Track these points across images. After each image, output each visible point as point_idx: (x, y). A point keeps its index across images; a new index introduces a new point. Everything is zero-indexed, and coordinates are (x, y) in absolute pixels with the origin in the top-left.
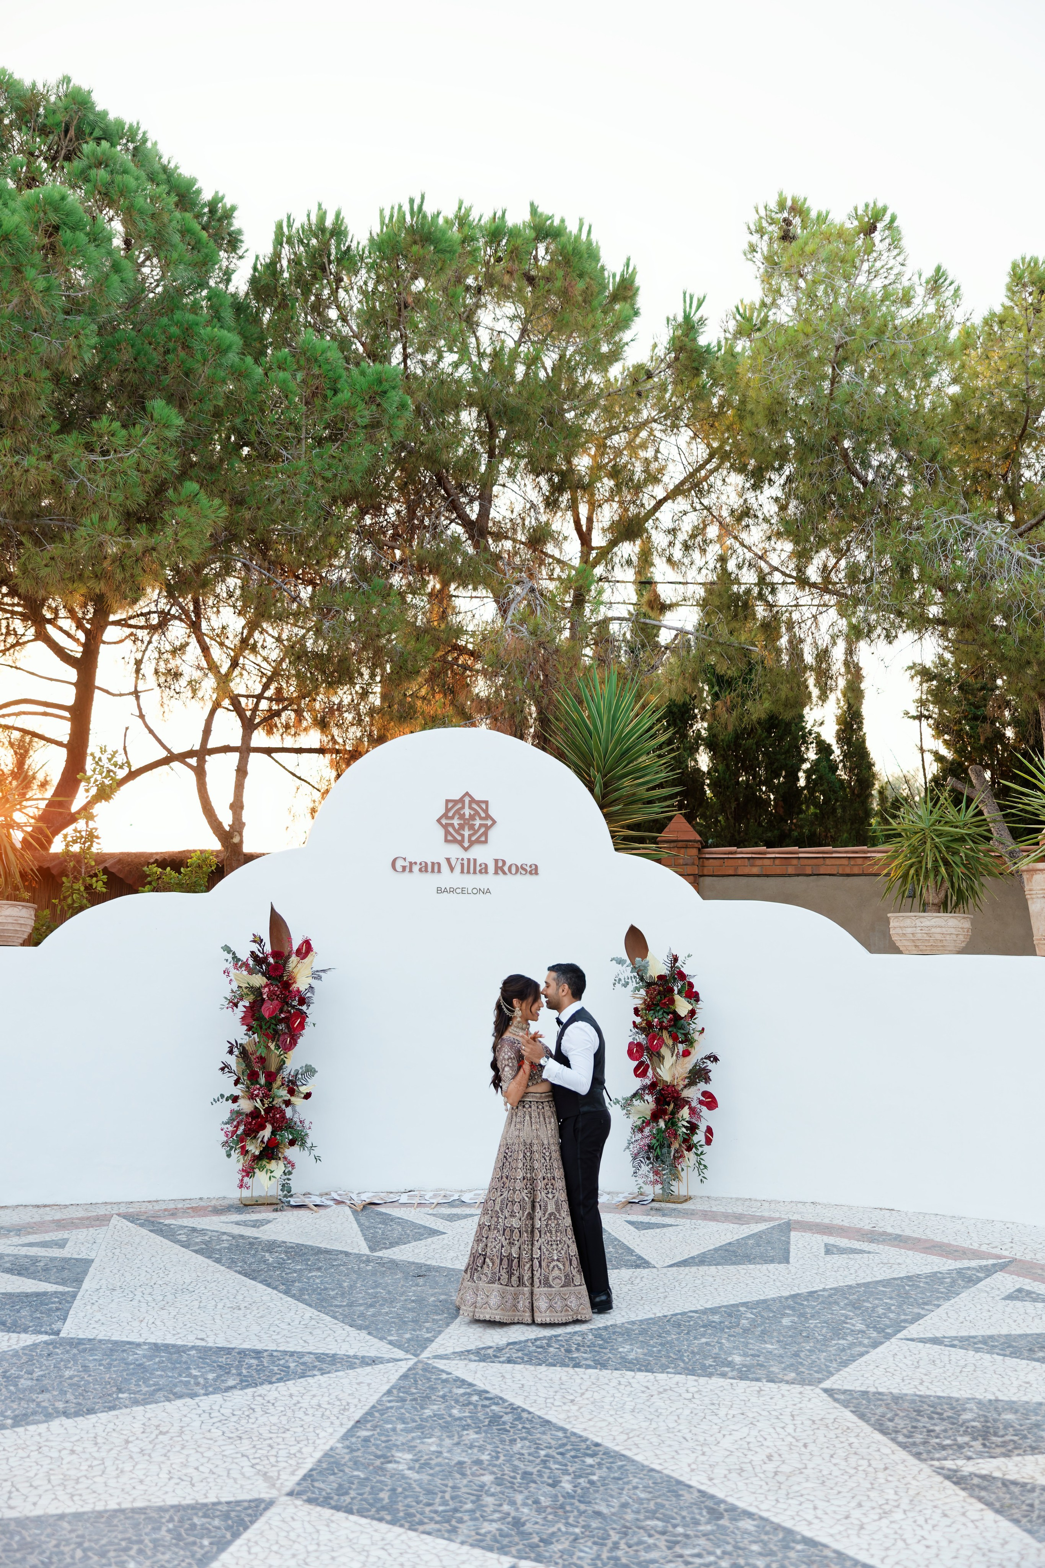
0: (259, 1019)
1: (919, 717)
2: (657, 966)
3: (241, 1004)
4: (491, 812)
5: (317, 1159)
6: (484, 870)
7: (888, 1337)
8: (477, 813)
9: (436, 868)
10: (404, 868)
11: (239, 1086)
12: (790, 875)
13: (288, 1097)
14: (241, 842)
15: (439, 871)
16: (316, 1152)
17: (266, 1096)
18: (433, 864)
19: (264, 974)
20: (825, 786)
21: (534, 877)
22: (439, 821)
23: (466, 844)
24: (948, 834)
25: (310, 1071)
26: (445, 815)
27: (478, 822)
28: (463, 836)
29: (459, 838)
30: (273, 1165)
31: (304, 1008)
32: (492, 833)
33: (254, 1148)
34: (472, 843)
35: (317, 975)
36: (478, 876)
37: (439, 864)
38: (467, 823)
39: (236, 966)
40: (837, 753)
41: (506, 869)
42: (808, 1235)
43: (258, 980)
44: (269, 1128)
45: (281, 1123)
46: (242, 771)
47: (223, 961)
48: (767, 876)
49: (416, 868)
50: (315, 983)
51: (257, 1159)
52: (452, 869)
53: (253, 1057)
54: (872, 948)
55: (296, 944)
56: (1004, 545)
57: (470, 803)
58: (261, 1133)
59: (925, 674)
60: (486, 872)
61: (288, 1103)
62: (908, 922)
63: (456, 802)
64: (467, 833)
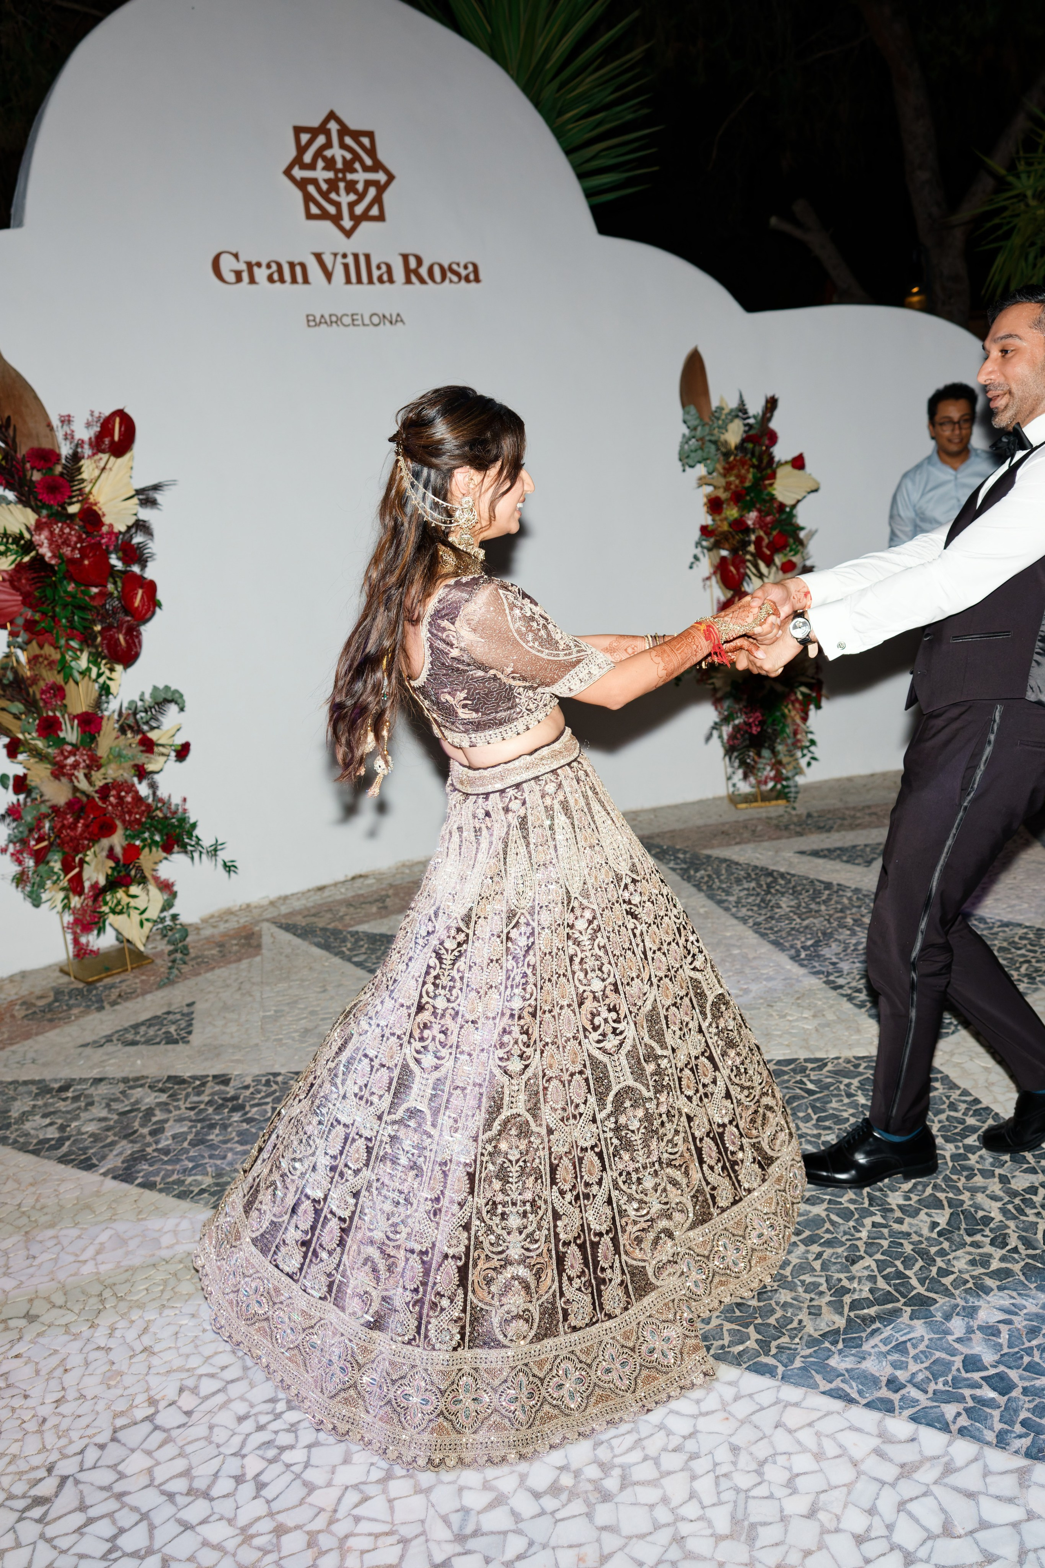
0: (52, 601)
4: (382, 155)
5: (231, 867)
6: (386, 275)
8: (357, 157)
9: (298, 273)
10: (238, 275)
11: (21, 755)
13: (140, 757)
15: (306, 281)
16: (224, 853)
17: (92, 763)
18: (292, 265)
19: (24, 501)
21: (473, 288)
22: (288, 172)
23: (347, 223)
25: (168, 697)
26: (297, 161)
27: (361, 176)
28: (338, 205)
29: (332, 210)
30: (138, 896)
31: (135, 565)
33: (93, 873)
34: (357, 220)
37: (303, 266)
38: (340, 177)
41: (423, 271)
43: (15, 516)
44: (117, 827)
45: (137, 813)
49: (261, 274)
50: (143, 514)
51: (100, 893)
52: (328, 275)
53: (34, 689)
55: (79, 432)
57: (340, 134)
60: (391, 281)
61: (140, 771)
63: (313, 132)
64: (345, 199)
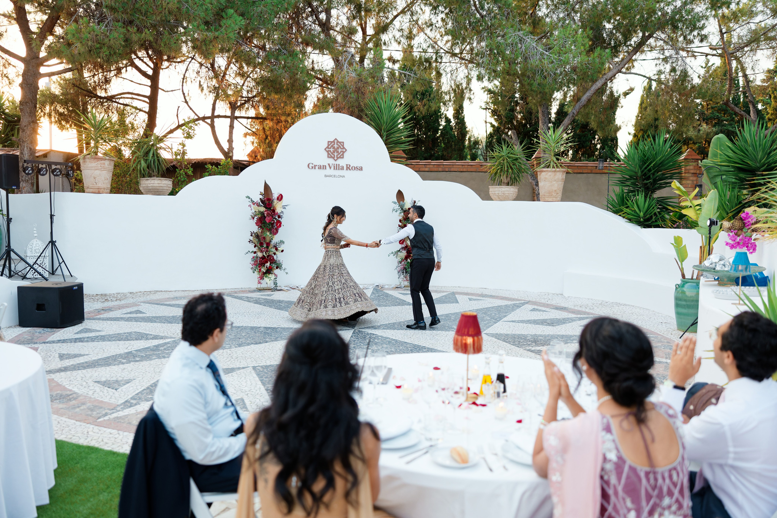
0: (265, 223)
1: (486, 109)
2: (408, 204)
3: (256, 218)
5: (287, 273)
6: (342, 168)
7: (499, 321)
8: (340, 146)
9: (324, 167)
10: (312, 167)
11: (256, 248)
12: (440, 171)
13: (275, 251)
14: (233, 155)
15: (326, 169)
16: (286, 271)
17: (267, 251)
19: (264, 207)
20: (449, 136)
21: (361, 171)
22: (325, 149)
23: (336, 158)
24: (512, 158)
25: (282, 242)
26: (328, 147)
27: (340, 150)
28: (334, 155)
30: (270, 276)
31: (280, 219)
32: (345, 154)
33: (264, 270)
34: (338, 158)
35: (284, 207)
36: (340, 170)
38: (336, 150)
39: (253, 203)
40: (453, 123)
41: (350, 168)
42: (461, 296)
43: (262, 209)
44: (269, 263)
45: (273, 261)
46: (232, 127)
47: (248, 202)
48: (431, 171)
49: (317, 167)
50: (283, 210)
51: (264, 273)
52: (330, 168)
53: (260, 237)
54: (484, 198)
55: (275, 196)
56: (535, 46)
57: (337, 143)
58: (266, 265)
59: (490, 91)
61: (275, 254)
62: (496, 189)
63: (332, 142)
64: (336, 154)
